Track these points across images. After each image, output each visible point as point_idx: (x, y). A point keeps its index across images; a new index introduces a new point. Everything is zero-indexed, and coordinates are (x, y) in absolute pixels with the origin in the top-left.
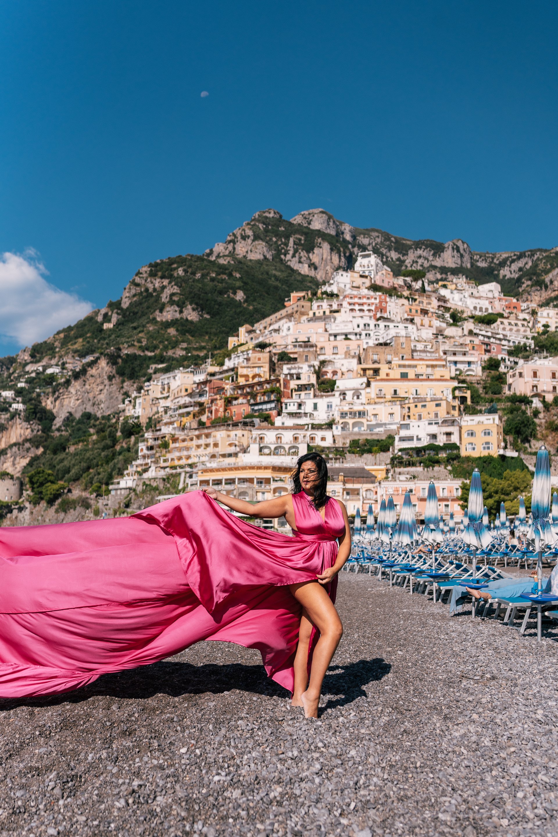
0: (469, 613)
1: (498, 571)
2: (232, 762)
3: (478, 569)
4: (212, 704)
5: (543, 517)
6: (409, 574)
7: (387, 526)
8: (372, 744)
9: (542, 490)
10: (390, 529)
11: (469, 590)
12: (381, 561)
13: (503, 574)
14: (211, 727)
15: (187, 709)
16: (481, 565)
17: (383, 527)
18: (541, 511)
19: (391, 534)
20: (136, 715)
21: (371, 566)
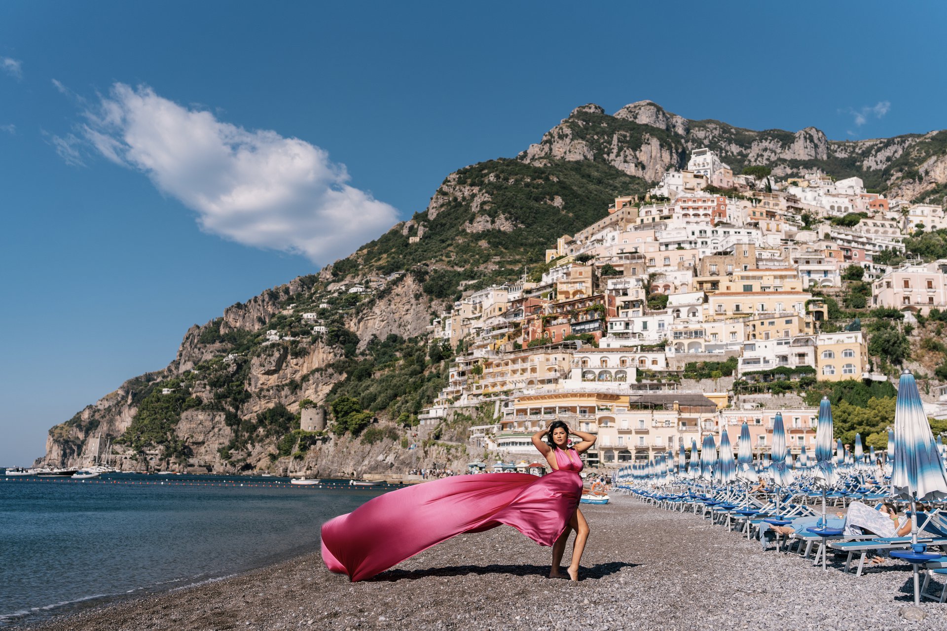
0: (774, 549)
1: (810, 509)
2: (550, 624)
3: (793, 507)
4: (535, 598)
5: (826, 459)
6: (727, 512)
7: (708, 464)
9: (825, 435)
10: (710, 466)
11: (773, 527)
12: (704, 499)
13: (815, 511)
14: (535, 608)
16: (795, 504)
17: (703, 466)
18: (824, 454)
19: (712, 472)
21: (695, 504)
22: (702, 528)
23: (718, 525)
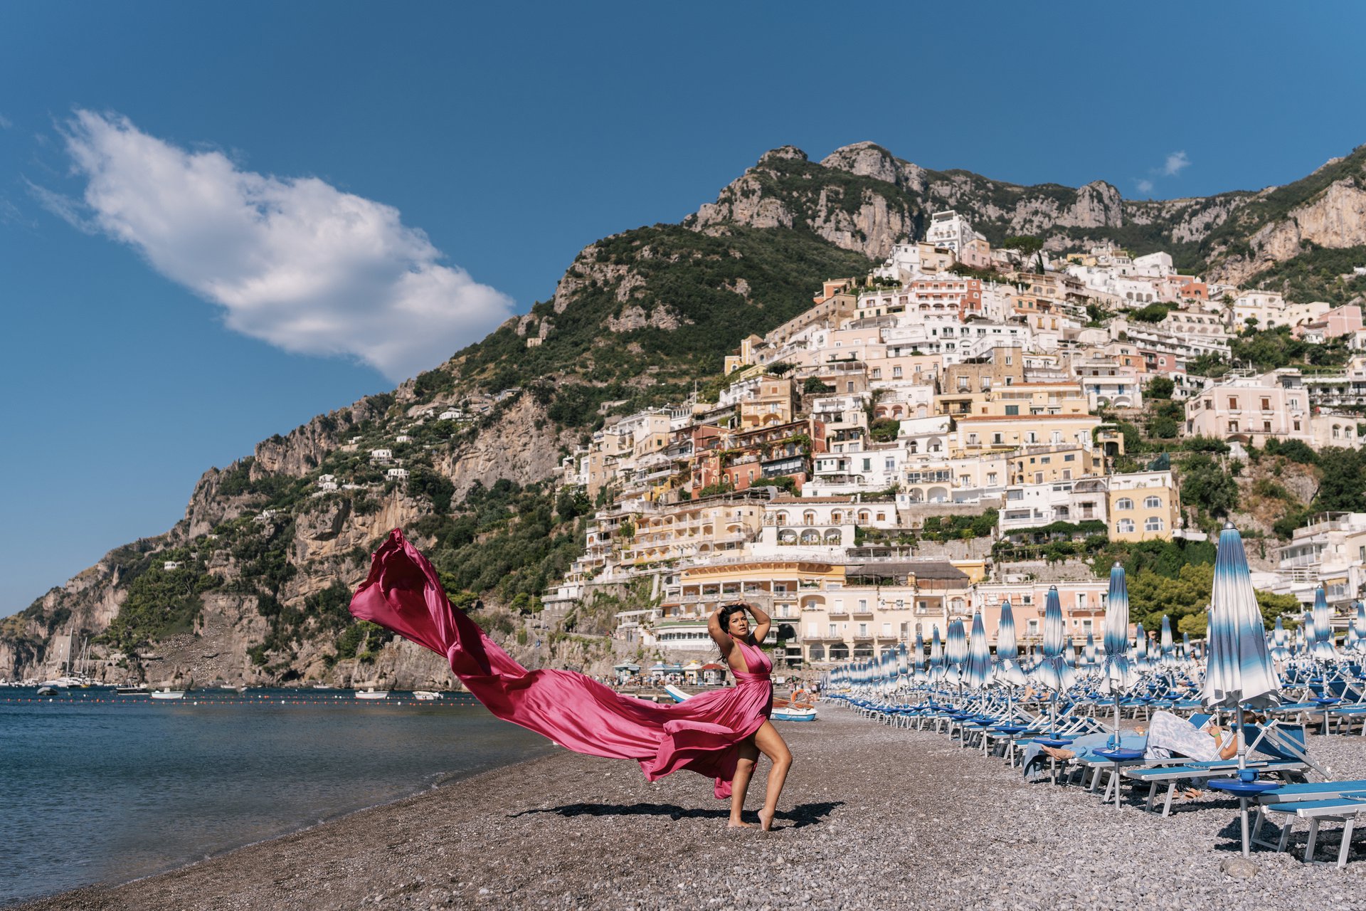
0: (1048, 780)
1: (1098, 723)
3: (1075, 720)
4: (707, 856)
5: (1119, 651)
6: (982, 729)
7: (955, 661)
8: (866, 887)
9: (1117, 617)
10: (958, 665)
11: (1046, 748)
12: (951, 712)
14: (707, 871)
15: (682, 859)
16: (1078, 716)
17: (948, 663)
18: (1116, 644)
20: (631, 862)
21: (938, 719)
22: (947, 752)
23: (970, 748)
